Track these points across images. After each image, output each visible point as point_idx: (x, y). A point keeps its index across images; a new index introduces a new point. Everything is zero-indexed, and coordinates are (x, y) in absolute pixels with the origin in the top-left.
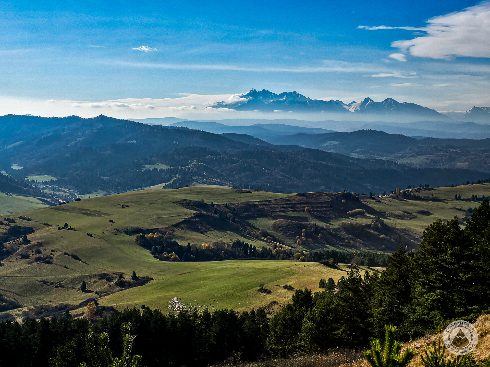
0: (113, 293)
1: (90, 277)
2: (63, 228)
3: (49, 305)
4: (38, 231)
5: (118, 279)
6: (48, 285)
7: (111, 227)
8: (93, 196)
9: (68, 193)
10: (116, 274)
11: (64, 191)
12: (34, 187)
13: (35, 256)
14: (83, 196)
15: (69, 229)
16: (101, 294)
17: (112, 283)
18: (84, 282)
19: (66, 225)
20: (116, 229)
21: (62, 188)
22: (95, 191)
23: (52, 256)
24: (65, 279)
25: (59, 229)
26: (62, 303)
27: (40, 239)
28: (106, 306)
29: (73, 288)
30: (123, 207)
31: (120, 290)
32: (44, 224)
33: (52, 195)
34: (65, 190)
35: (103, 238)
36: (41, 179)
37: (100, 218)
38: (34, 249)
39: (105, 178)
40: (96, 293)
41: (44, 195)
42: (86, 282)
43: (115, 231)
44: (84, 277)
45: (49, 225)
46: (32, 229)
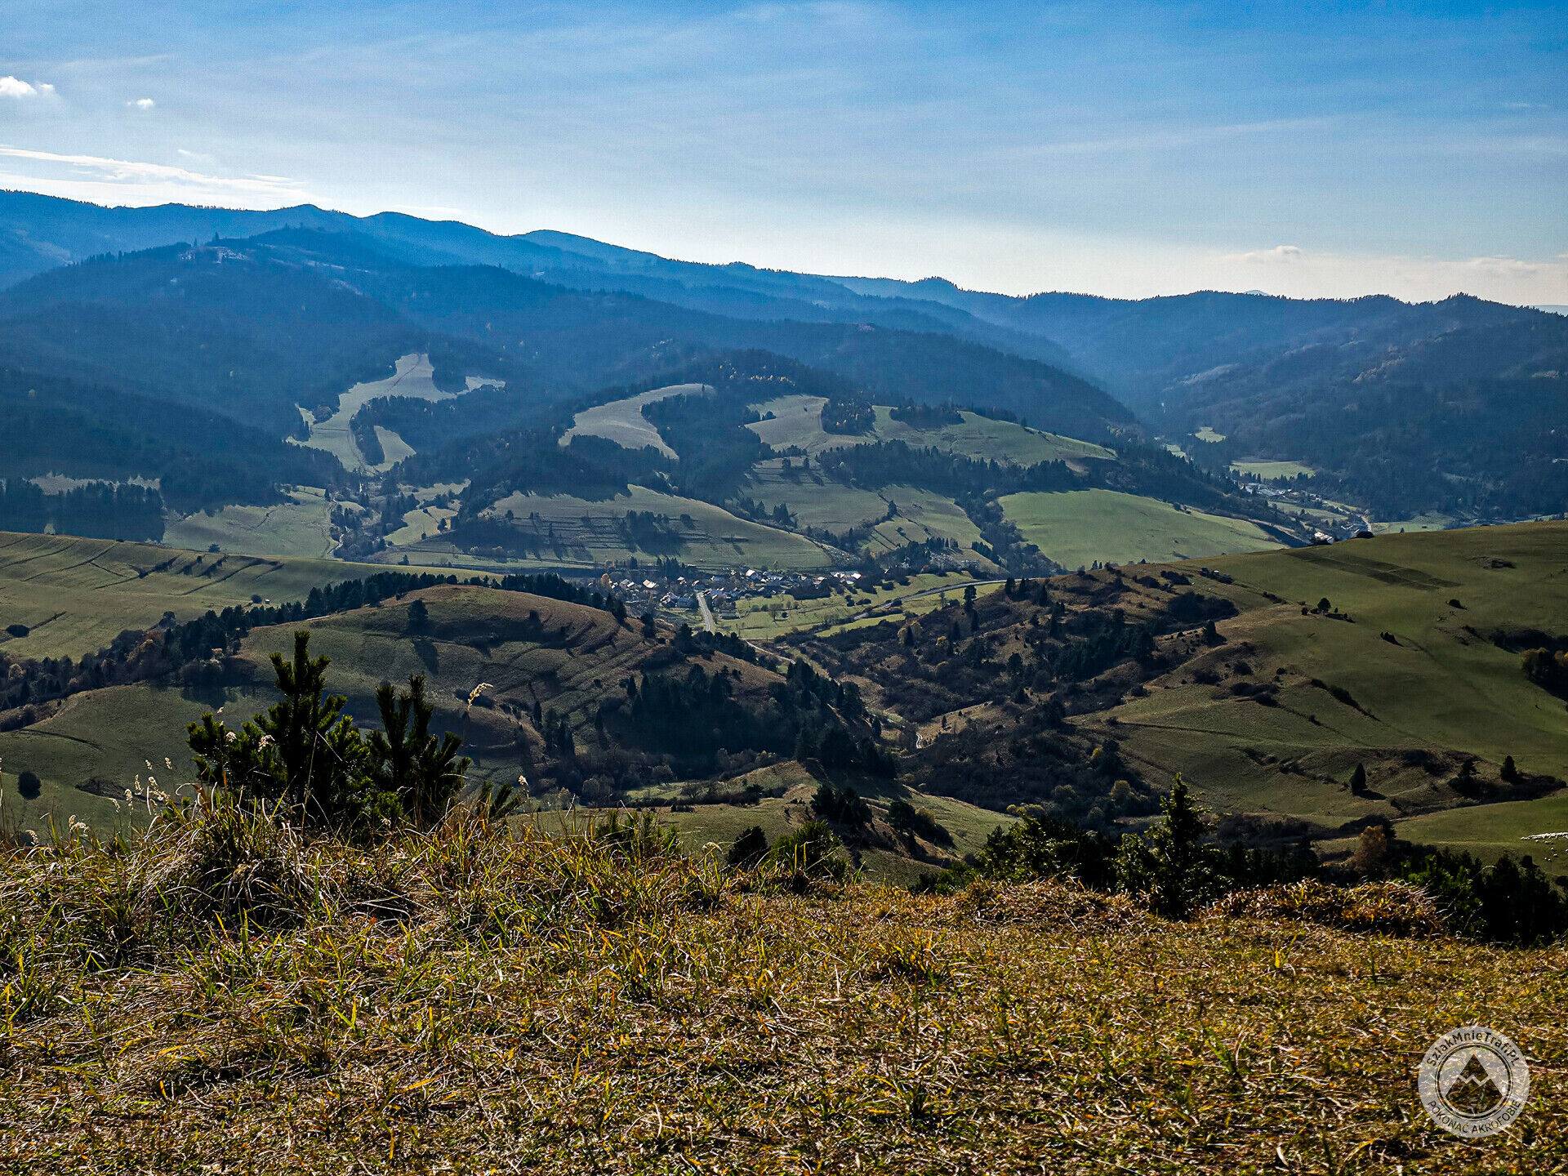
0: (1440, 809)
1: (1378, 755)
2: (1314, 612)
3: (1259, 818)
4: (1246, 615)
5: (1459, 770)
6: (1262, 764)
8: (1412, 527)
9: (1343, 514)
10: (1457, 756)
11: (1332, 510)
12: (1251, 491)
13: (1234, 680)
14: (1385, 525)
15: (1330, 616)
16: (1406, 808)
17: (1441, 782)
18: (1360, 770)
19: (1324, 604)
20: (1467, 628)
21: (1327, 499)
22: (1423, 514)
23: (1278, 684)
24: (1307, 751)
25: (1304, 612)
26: (1294, 816)
27: (1250, 636)
28: (1415, 842)
29: (1329, 780)
30: (1495, 566)
31: (1463, 805)
32: (1265, 595)
33: (1299, 519)
34: (1336, 505)
35: (1426, 649)
36: (1271, 470)
37: (1425, 592)
38: (1233, 661)
40: (1394, 803)
41: (1277, 517)
42: (1367, 768)
43: (1463, 634)
44: (1363, 754)
45: (1275, 600)
46: (1231, 605)
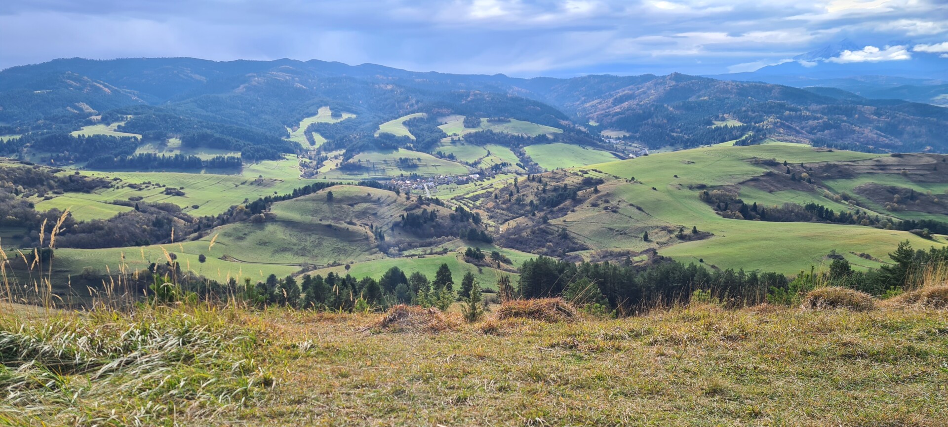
0: (672, 244)
1: (652, 228)
2: (630, 181)
3: (613, 250)
4: (607, 183)
5: (679, 231)
6: (614, 232)
7: (676, 182)
9: (638, 148)
10: (677, 227)
11: (635, 147)
12: (608, 141)
13: (604, 205)
15: (635, 182)
16: (661, 244)
17: (672, 236)
20: (680, 184)
21: (633, 143)
22: (664, 147)
23: (619, 206)
24: (629, 227)
25: (627, 182)
26: (624, 249)
27: (609, 190)
28: (664, 256)
29: (636, 237)
30: (689, 163)
31: (680, 243)
32: (613, 176)
33: (624, 150)
35: (666, 192)
36: (615, 134)
38: (603, 199)
39: (675, 134)
40: (657, 243)
41: (617, 150)
42: (648, 232)
43: (678, 186)
44: (646, 227)
45: (617, 178)
46: (602, 180)
